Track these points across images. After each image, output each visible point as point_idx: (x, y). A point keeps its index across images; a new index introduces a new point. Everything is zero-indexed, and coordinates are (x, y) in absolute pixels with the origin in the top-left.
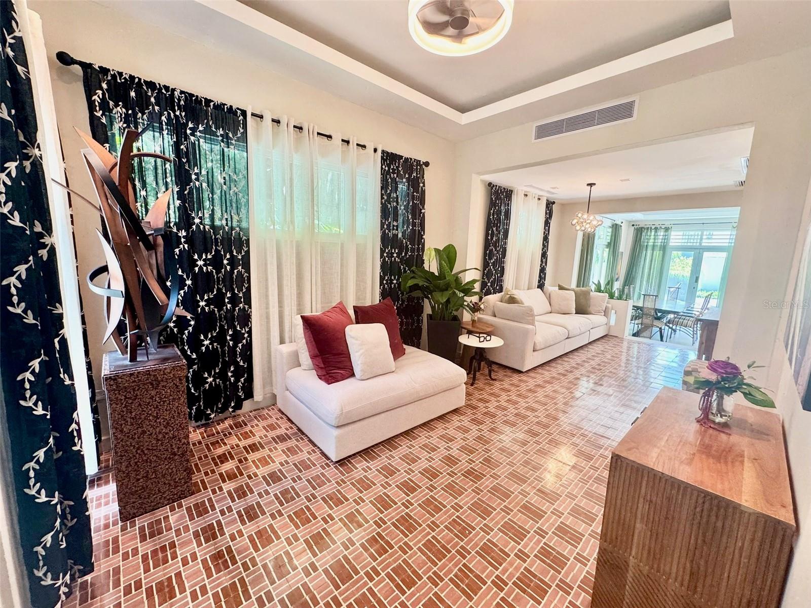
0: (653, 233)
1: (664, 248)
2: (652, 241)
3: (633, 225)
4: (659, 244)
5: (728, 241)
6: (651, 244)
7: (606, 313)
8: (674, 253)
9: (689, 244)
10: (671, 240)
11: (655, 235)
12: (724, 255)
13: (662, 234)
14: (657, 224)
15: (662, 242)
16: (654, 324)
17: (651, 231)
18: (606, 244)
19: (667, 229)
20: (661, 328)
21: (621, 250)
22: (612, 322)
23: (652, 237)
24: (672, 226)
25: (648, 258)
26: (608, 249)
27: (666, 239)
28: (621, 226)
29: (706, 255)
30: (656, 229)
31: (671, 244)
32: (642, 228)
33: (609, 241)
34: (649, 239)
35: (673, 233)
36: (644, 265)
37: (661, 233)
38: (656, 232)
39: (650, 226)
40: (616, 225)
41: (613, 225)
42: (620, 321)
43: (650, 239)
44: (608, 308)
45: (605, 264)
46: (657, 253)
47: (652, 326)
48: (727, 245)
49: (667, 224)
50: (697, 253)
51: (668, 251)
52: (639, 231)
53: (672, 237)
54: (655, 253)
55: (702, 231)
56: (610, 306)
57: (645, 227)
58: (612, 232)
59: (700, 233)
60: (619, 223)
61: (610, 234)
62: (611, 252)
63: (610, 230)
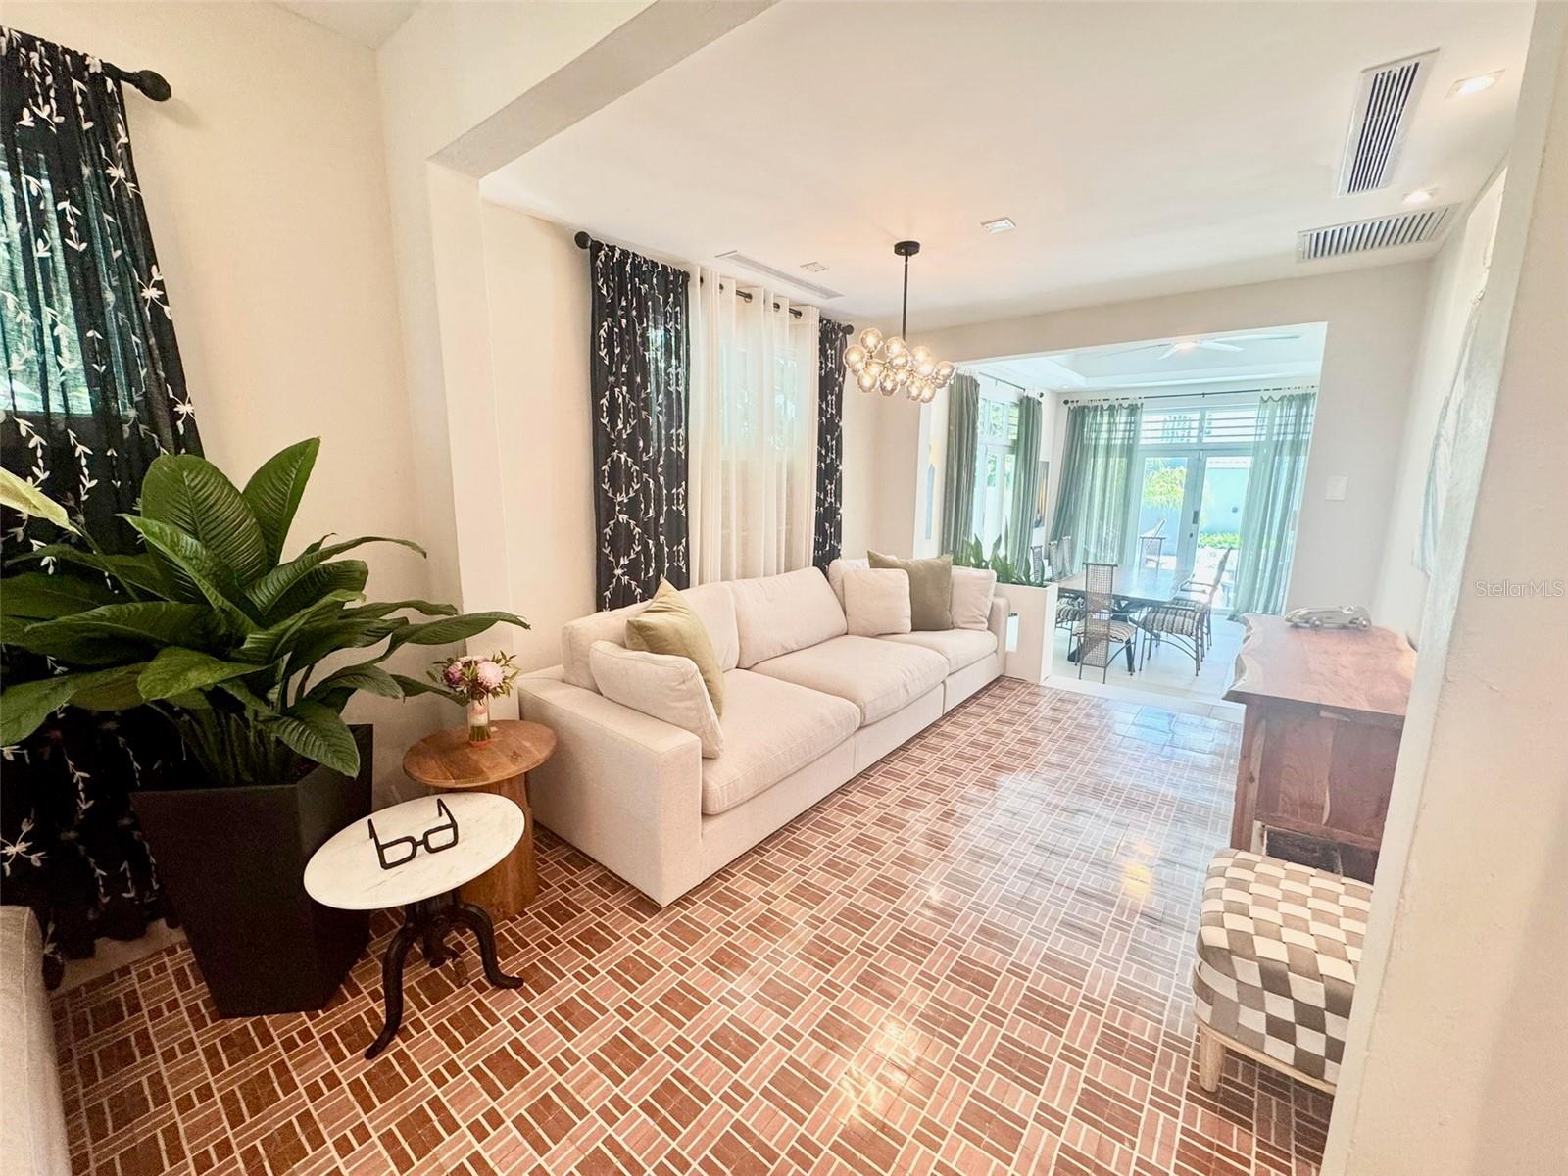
0: (1106, 419)
1: (1129, 450)
2: (1104, 435)
3: (1066, 402)
4: (1119, 442)
5: (1252, 431)
6: (1103, 442)
7: (992, 623)
8: (1150, 461)
9: (1175, 441)
10: (1143, 434)
11: (1109, 423)
12: (1246, 462)
13: (1124, 419)
14: (1113, 397)
15: (1123, 439)
16: (1113, 633)
17: (1102, 413)
18: (1010, 443)
19: (1133, 409)
20: (1128, 642)
21: (1042, 457)
22: (1012, 643)
23: (1105, 427)
24: (1143, 400)
25: (1099, 472)
26: (1014, 456)
27: (1132, 428)
28: (1039, 403)
29: (1212, 462)
30: (1111, 408)
31: (1142, 442)
32: (1084, 407)
33: (1015, 437)
34: (1098, 432)
35: (1145, 418)
36: (1091, 488)
37: (1122, 418)
38: (1111, 416)
39: (1099, 403)
40: (1028, 399)
41: (1021, 401)
42: (1031, 640)
43: (1103, 431)
44: (999, 609)
45: (1009, 494)
46: (1117, 462)
47: (1108, 638)
48: (1252, 439)
49: (1133, 397)
50: (1196, 457)
51: (1138, 456)
52: (1079, 414)
53: (1144, 427)
54: (1112, 461)
55: (1203, 410)
56: (1001, 602)
57: (1090, 404)
58: (1021, 416)
59: (1196, 416)
60: (1033, 394)
61: (1016, 421)
62: (1020, 462)
63: (1016, 412)
